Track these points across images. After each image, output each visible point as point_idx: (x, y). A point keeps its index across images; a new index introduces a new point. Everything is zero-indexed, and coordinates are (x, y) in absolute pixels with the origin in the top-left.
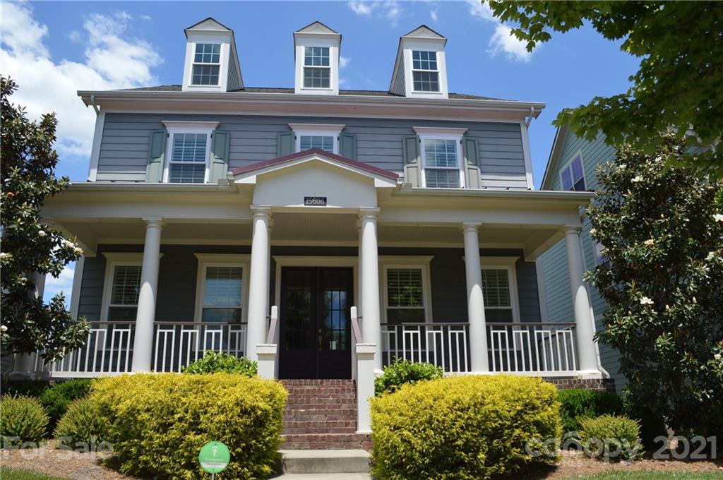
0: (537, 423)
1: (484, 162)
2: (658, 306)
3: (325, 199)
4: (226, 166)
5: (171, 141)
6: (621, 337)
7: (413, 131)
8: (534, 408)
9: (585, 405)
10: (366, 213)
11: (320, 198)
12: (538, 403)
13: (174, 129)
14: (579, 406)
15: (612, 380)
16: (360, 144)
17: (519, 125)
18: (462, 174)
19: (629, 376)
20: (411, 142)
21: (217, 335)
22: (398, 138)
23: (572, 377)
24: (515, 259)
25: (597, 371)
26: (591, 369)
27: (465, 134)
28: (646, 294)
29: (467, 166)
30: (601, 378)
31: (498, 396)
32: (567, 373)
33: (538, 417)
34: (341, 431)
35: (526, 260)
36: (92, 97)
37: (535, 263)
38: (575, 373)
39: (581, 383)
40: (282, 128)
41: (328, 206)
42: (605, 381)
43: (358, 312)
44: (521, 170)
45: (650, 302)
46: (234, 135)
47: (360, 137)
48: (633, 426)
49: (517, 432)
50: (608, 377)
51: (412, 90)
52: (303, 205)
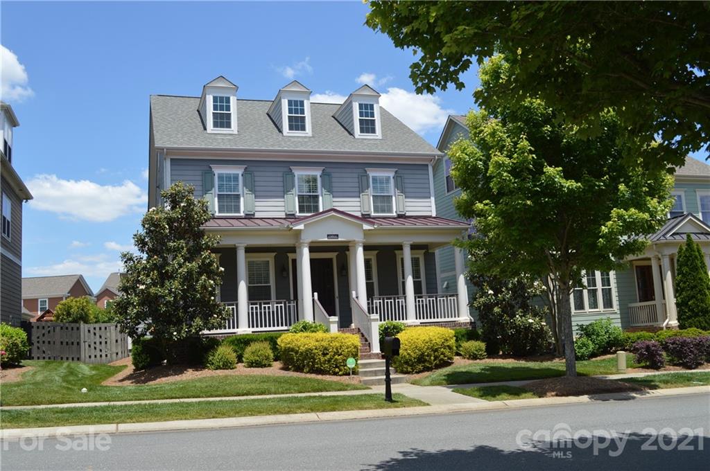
0: (448, 346)
1: (407, 190)
2: (495, 295)
3: (337, 235)
4: (253, 195)
5: (216, 178)
6: (480, 307)
7: (366, 171)
8: (447, 340)
9: (463, 336)
10: (358, 242)
11: (335, 235)
12: (448, 338)
13: (218, 171)
14: (460, 336)
15: (474, 323)
16: (334, 180)
17: (427, 165)
18: (394, 198)
19: (482, 322)
20: (364, 178)
21: (281, 307)
22: (356, 175)
23: (455, 321)
24: (424, 251)
25: (467, 318)
26: (465, 317)
27: (396, 172)
28: (492, 289)
29: (397, 194)
30: (469, 321)
31: (436, 337)
32: (453, 319)
33: (448, 344)
34: (364, 352)
35: (430, 251)
36: (165, 150)
37: (434, 253)
38: (457, 319)
39: (460, 324)
40: (286, 169)
41: (339, 239)
42: (471, 323)
43: (357, 294)
44: (427, 195)
45: (492, 293)
46: (256, 174)
47: (333, 175)
48: (483, 345)
49: (442, 349)
50: (473, 321)
51: (359, 133)
52: (326, 239)
